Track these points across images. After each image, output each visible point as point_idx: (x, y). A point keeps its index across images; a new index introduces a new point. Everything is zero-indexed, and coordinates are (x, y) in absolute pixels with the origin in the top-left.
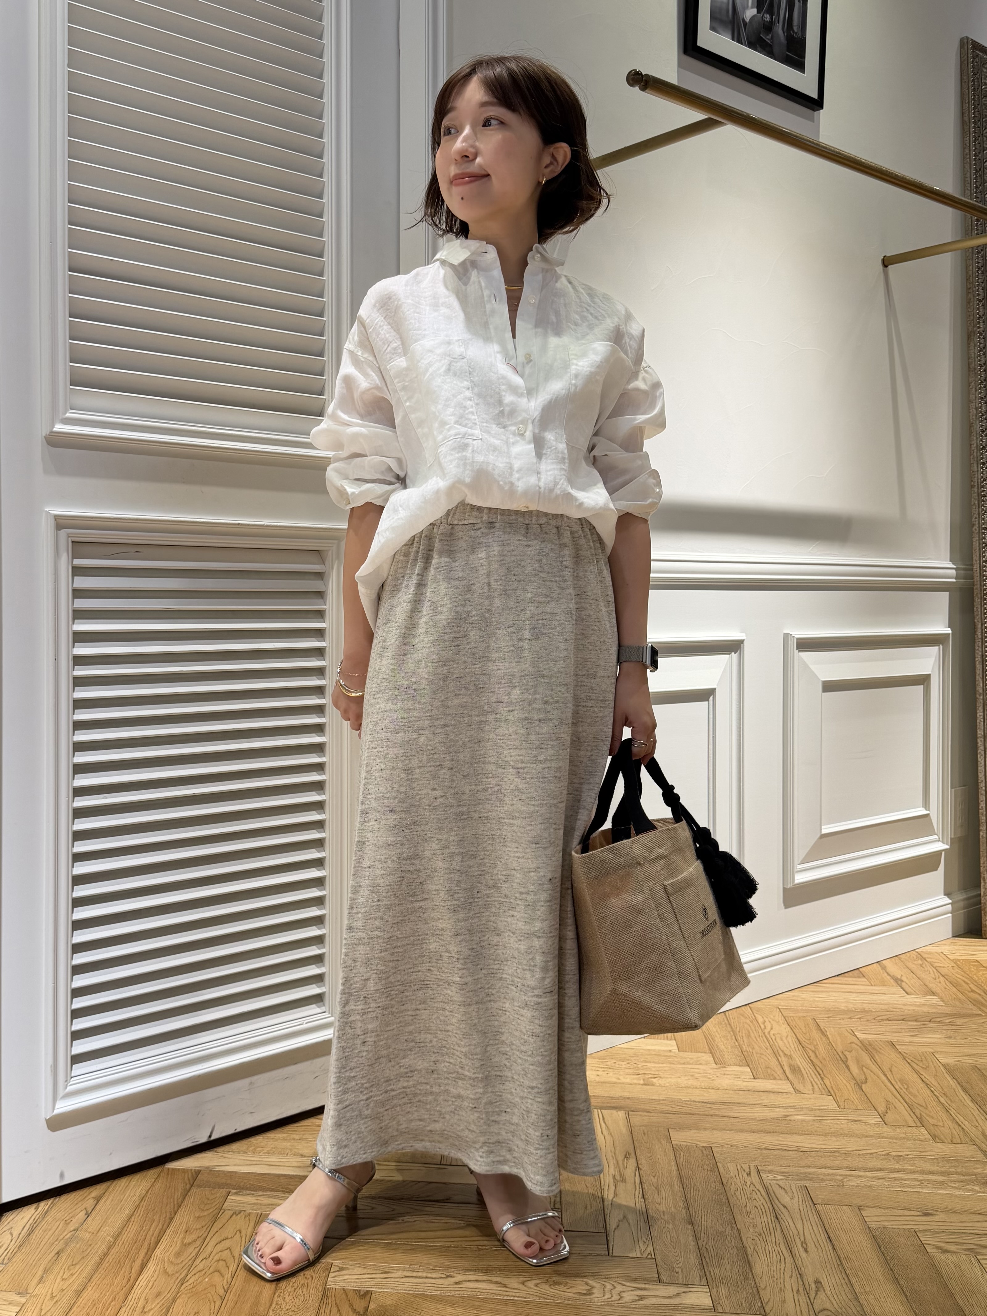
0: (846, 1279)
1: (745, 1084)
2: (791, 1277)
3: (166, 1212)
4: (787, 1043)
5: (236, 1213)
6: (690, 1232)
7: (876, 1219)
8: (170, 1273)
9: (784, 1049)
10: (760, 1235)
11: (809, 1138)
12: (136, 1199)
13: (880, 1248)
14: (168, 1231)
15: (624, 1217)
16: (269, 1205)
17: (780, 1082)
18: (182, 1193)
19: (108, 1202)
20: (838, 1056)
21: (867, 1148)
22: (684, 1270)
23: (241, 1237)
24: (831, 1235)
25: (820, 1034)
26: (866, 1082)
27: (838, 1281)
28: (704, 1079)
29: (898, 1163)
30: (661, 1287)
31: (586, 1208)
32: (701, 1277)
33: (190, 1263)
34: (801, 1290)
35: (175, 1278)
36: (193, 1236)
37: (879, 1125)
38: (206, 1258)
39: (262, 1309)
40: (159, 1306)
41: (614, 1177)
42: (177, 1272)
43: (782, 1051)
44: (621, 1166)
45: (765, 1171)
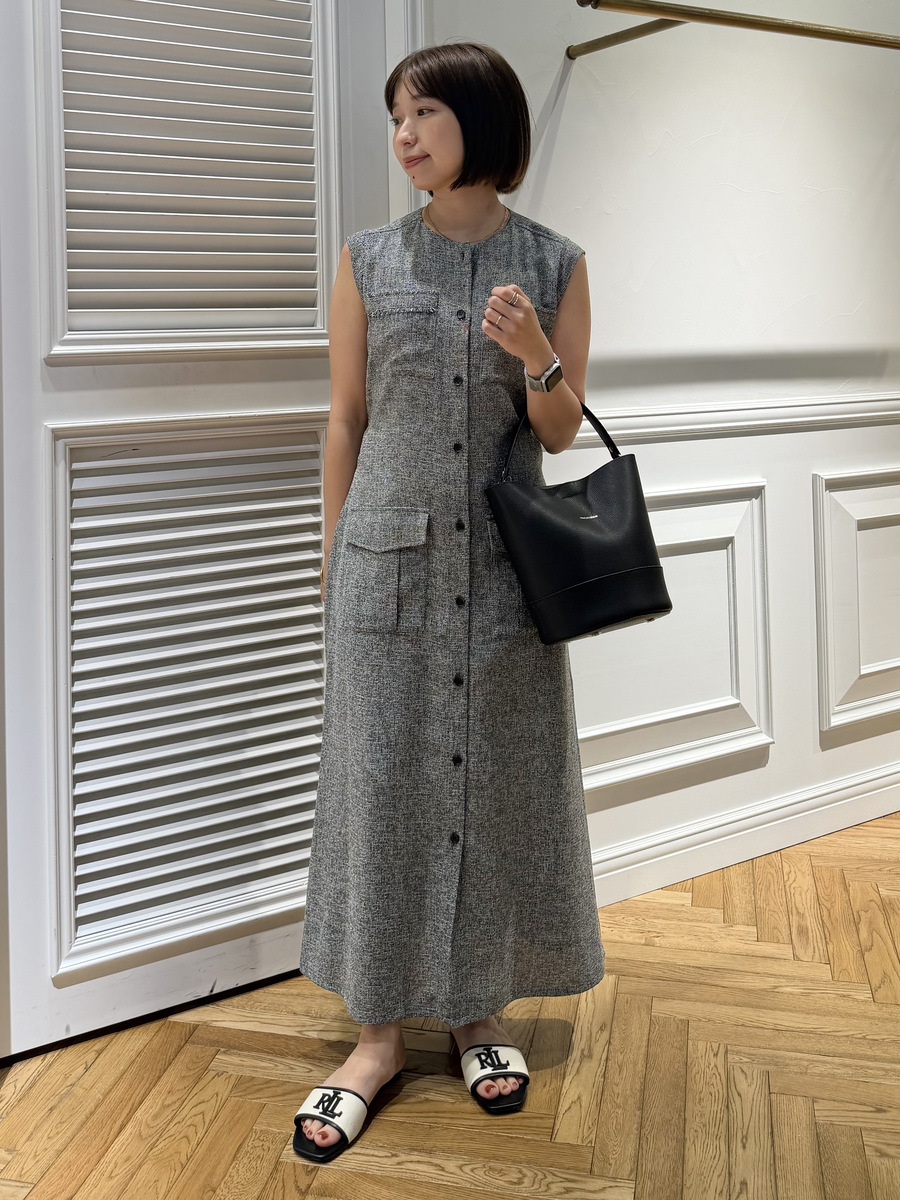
0: (773, 1181)
1: (746, 947)
2: (719, 1176)
3: (156, 1070)
4: (804, 899)
5: (218, 1075)
6: (637, 1120)
7: (825, 1113)
8: (144, 1137)
9: (799, 905)
10: (704, 1126)
11: (790, 1014)
12: (133, 1054)
13: (819, 1147)
14: (153, 1091)
15: (579, 1098)
16: (251, 1067)
17: (781, 945)
18: (176, 1049)
19: (107, 1057)
20: (852, 916)
21: (845, 1029)
22: (618, 1162)
23: (217, 1101)
24: (775, 1130)
25: (842, 889)
26: (870, 949)
27: (764, 1182)
28: (705, 939)
29: (871, 1048)
30: (590, 1180)
31: (545, 1086)
32: (632, 1171)
33: (164, 1126)
34: (725, 1190)
35: (146, 1143)
36: (174, 1098)
37: (866, 1001)
38: (179, 1122)
39: (215, 1180)
40: (125, 1171)
41: (583, 1051)
42: (150, 1136)
43: (797, 908)
44: (593, 1039)
45: (733, 1051)
